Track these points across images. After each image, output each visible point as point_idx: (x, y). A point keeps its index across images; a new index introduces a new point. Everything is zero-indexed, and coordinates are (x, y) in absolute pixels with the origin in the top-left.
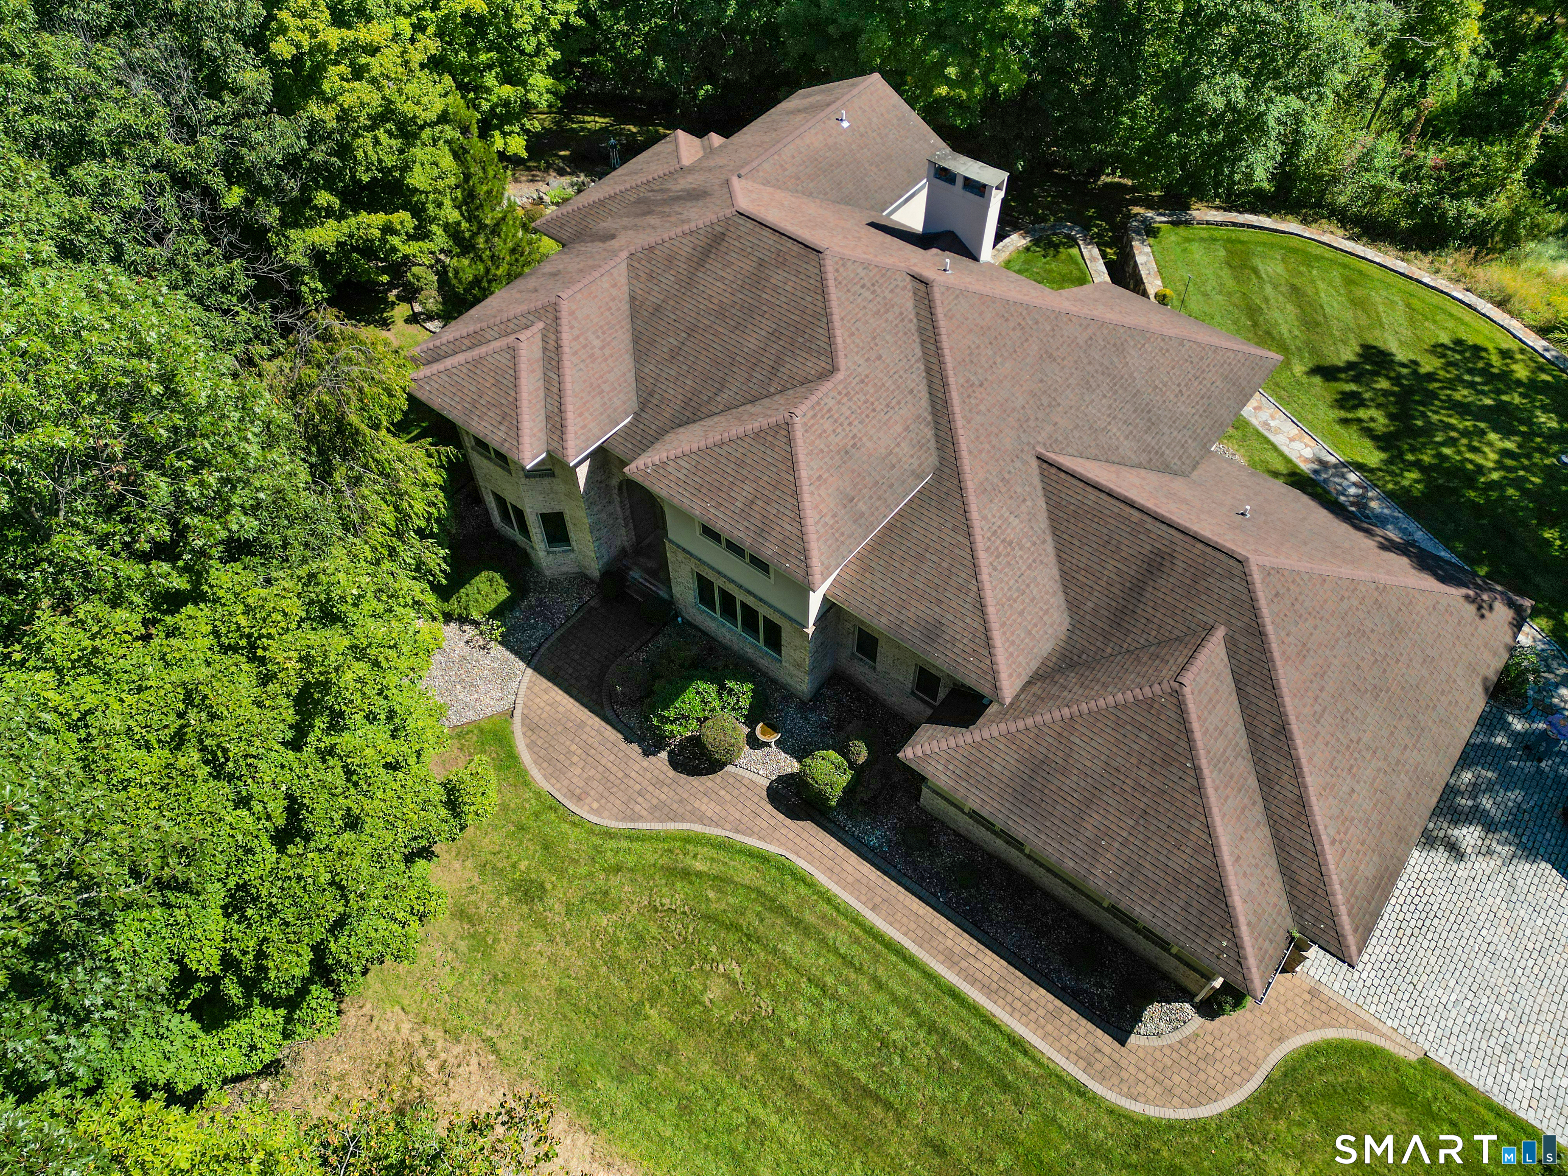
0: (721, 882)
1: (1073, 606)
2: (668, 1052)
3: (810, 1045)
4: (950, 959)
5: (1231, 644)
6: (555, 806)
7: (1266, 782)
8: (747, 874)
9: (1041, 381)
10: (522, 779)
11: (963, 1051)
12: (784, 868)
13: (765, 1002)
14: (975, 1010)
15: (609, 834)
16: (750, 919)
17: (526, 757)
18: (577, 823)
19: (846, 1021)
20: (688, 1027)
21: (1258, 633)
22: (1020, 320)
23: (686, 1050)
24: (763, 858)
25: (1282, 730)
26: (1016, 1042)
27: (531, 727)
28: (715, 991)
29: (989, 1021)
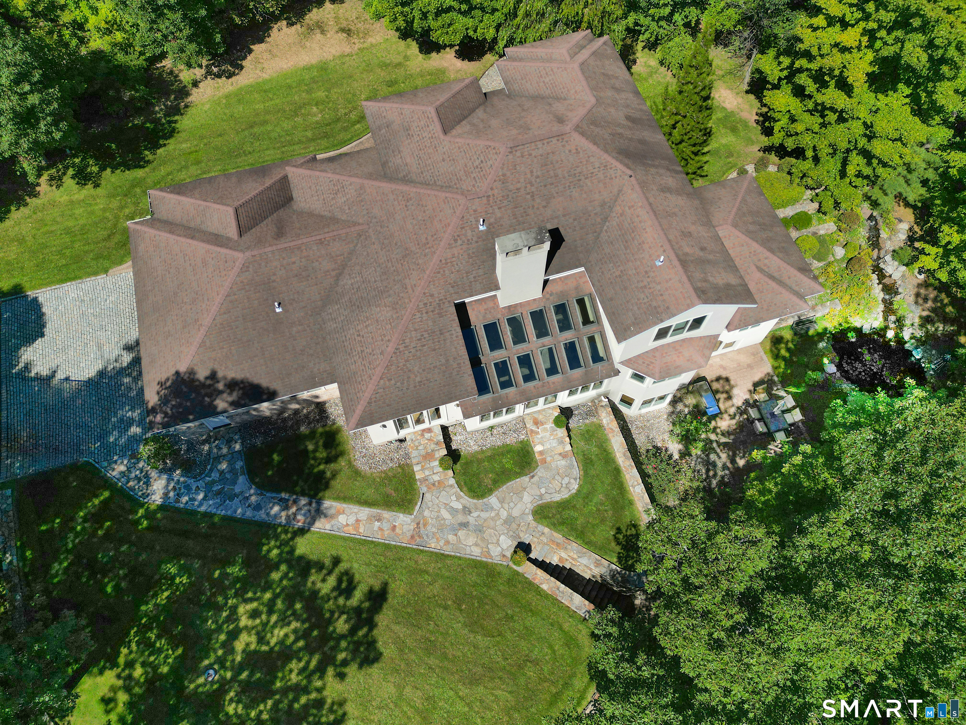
9: (396, 244)
22: (430, 245)
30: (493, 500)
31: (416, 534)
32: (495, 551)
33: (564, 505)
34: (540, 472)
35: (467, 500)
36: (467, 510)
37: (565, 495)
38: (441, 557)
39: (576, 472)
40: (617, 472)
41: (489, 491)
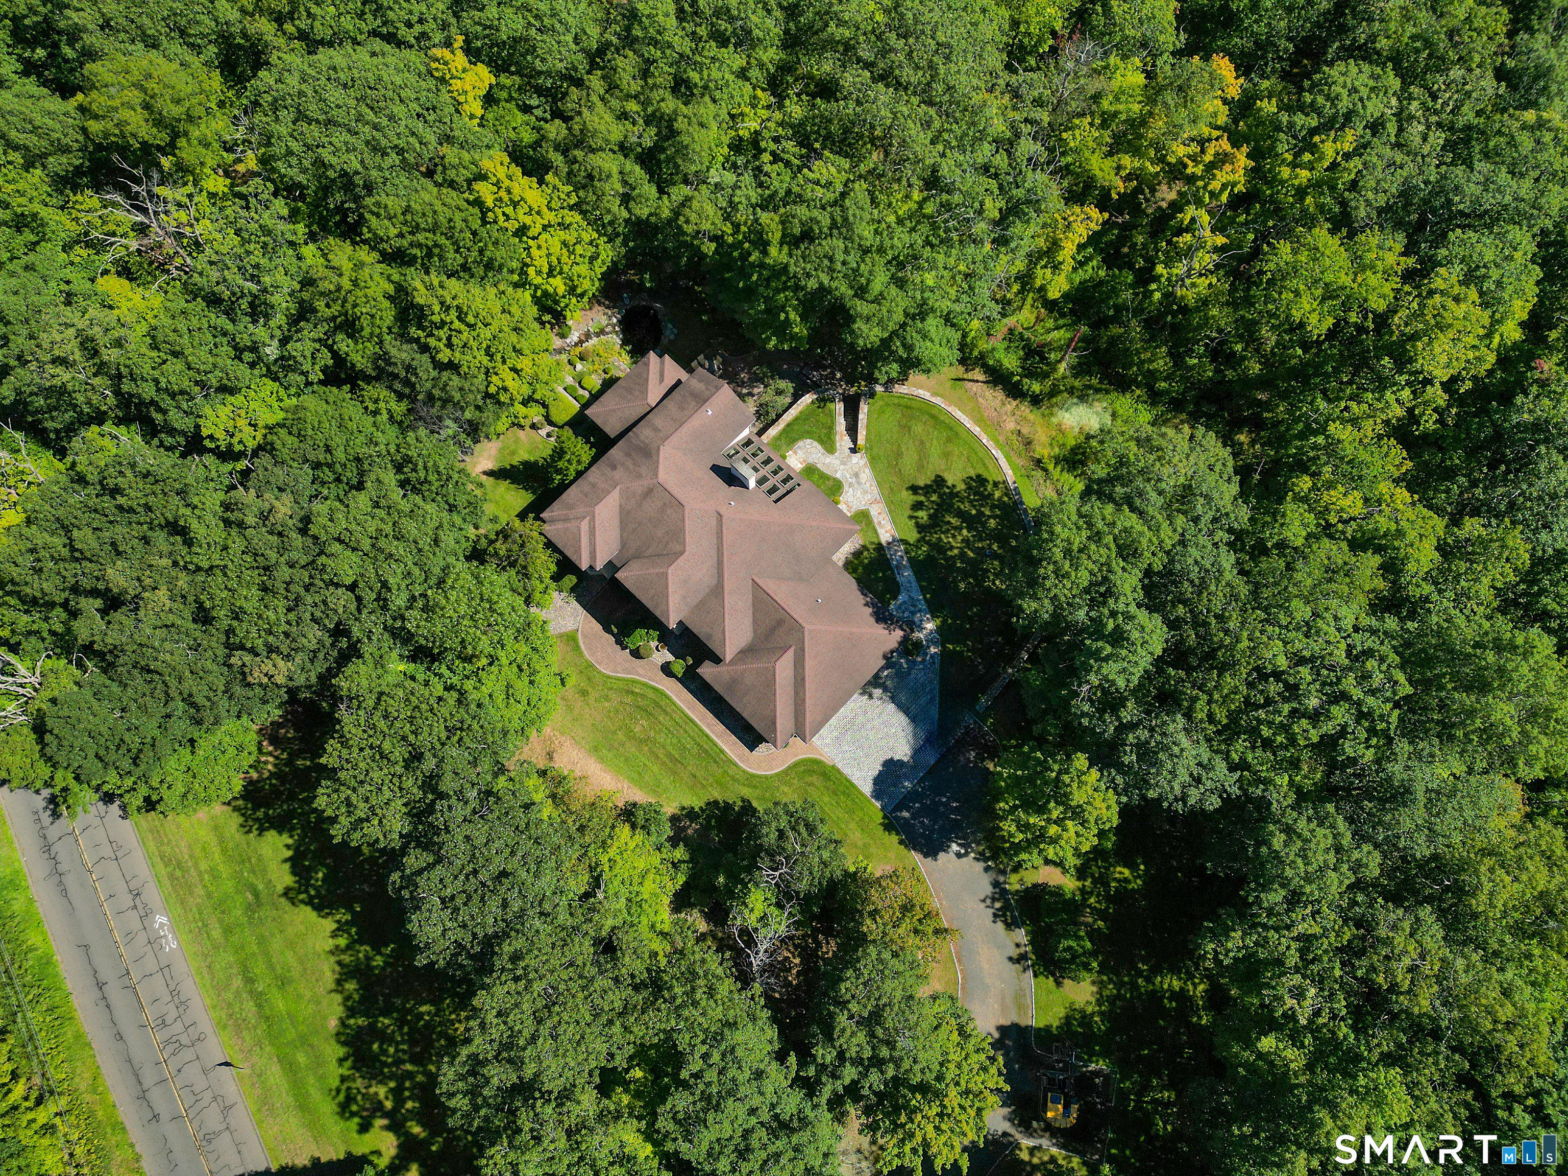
0: (643, 696)
1: (755, 631)
2: (623, 744)
3: (663, 747)
4: (708, 726)
5: (795, 652)
6: (592, 666)
7: (796, 692)
8: (651, 694)
10: (581, 654)
11: (706, 752)
12: (663, 694)
13: (652, 734)
14: (712, 741)
15: (609, 677)
16: (650, 709)
17: (582, 647)
18: (599, 672)
19: (675, 741)
20: (630, 738)
21: (803, 650)
23: (628, 744)
24: (656, 690)
25: (803, 679)
26: (722, 751)
27: (585, 636)
28: (638, 729)
29: (715, 745)
30: (838, 476)
31: (876, 501)
32: (862, 462)
33: (821, 441)
34: (810, 461)
35: (846, 488)
36: (851, 485)
37: (816, 444)
38: (879, 484)
39: (801, 443)
40: (788, 425)
41: (835, 479)
